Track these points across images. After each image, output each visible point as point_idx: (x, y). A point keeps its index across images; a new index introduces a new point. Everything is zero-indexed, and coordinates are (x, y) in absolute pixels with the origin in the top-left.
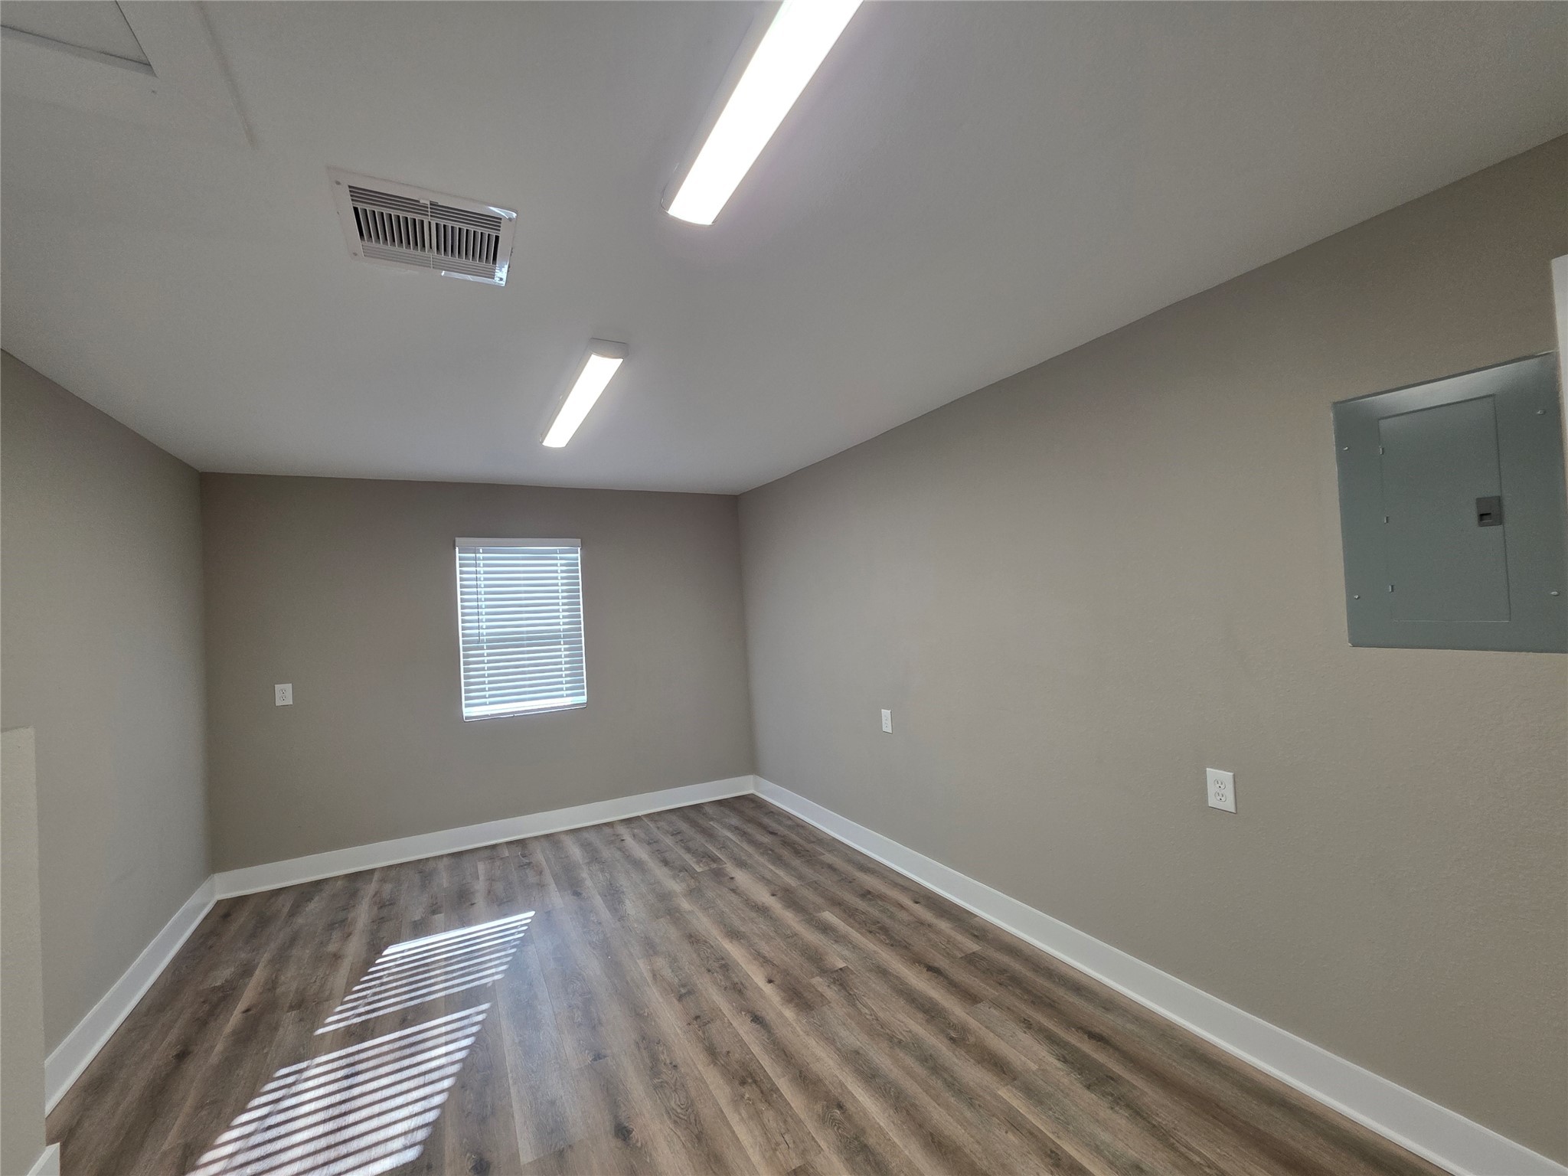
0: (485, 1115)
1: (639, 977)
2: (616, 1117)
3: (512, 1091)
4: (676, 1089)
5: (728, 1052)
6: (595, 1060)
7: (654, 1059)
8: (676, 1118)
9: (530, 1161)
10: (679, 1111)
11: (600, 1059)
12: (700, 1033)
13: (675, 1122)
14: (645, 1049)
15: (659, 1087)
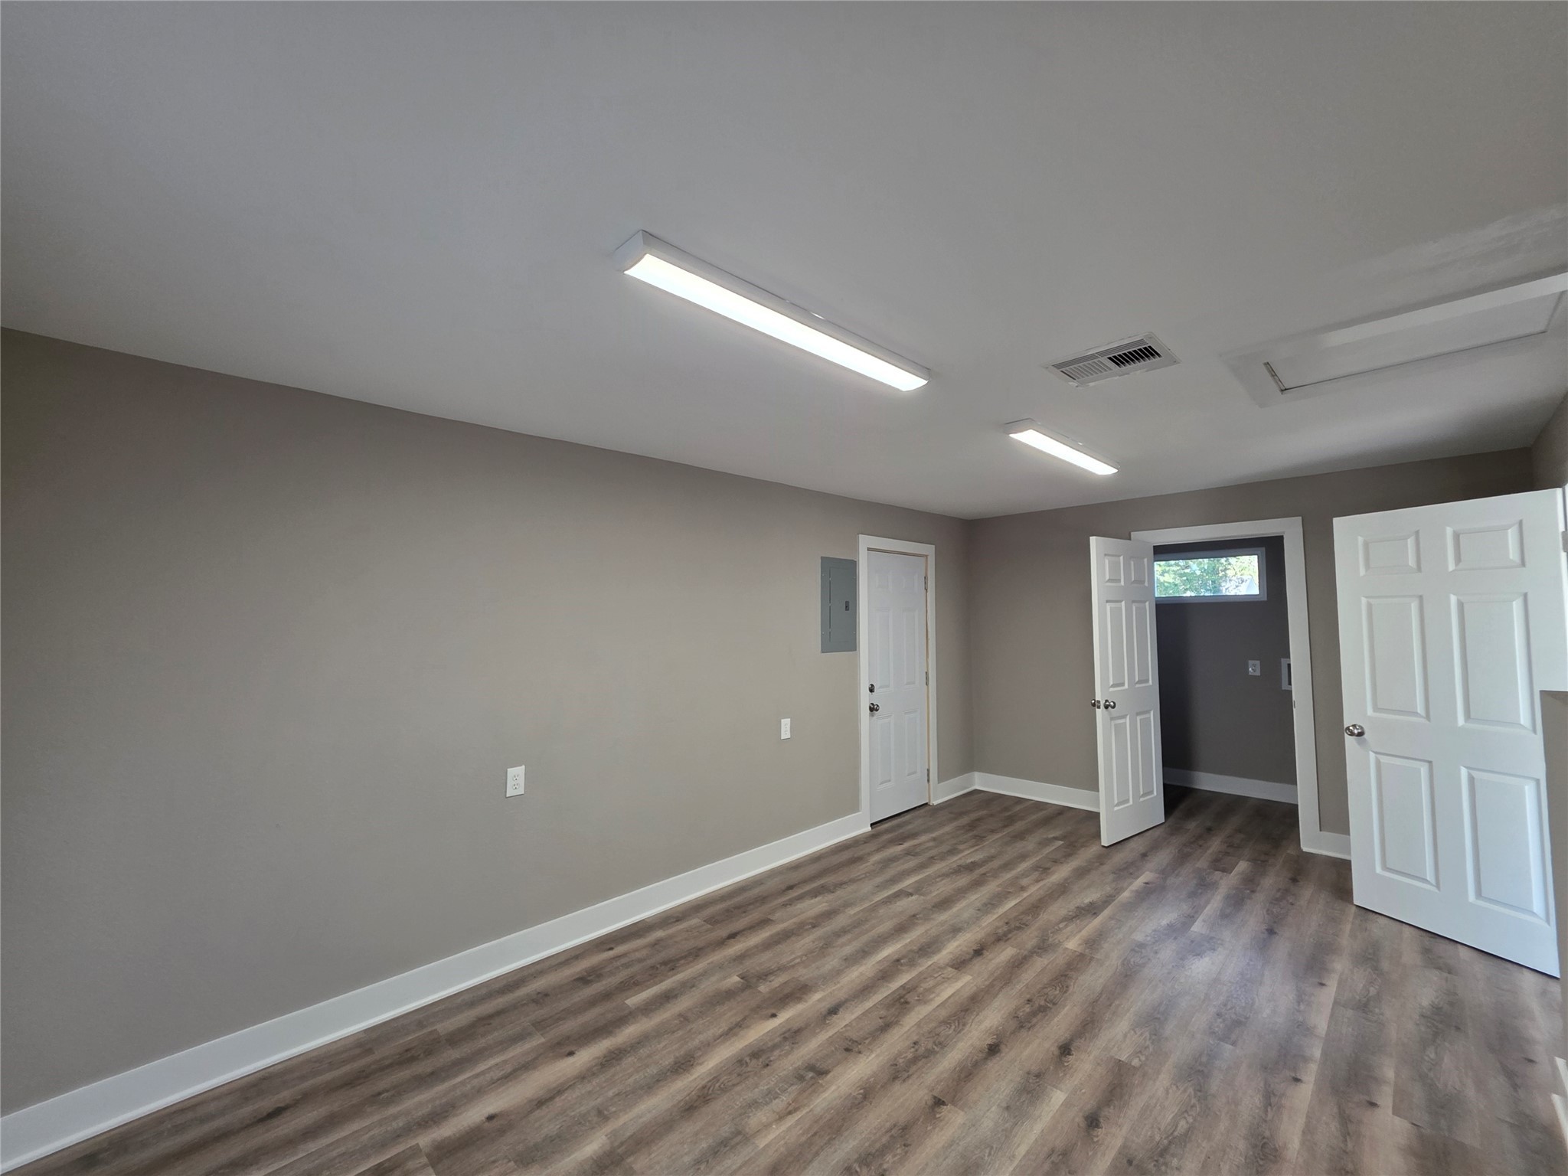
0: (1061, 1157)
1: (799, 1127)
2: (986, 1059)
3: (1023, 1153)
4: (936, 1035)
5: (881, 1018)
6: (944, 1103)
7: (915, 1060)
8: (961, 1025)
9: (1059, 1092)
10: (953, 1027)
11: (940, 1100)
12: (867, 1041)
13: (964, 1025)
14: (908, 1072)
15: (942, 1045)
